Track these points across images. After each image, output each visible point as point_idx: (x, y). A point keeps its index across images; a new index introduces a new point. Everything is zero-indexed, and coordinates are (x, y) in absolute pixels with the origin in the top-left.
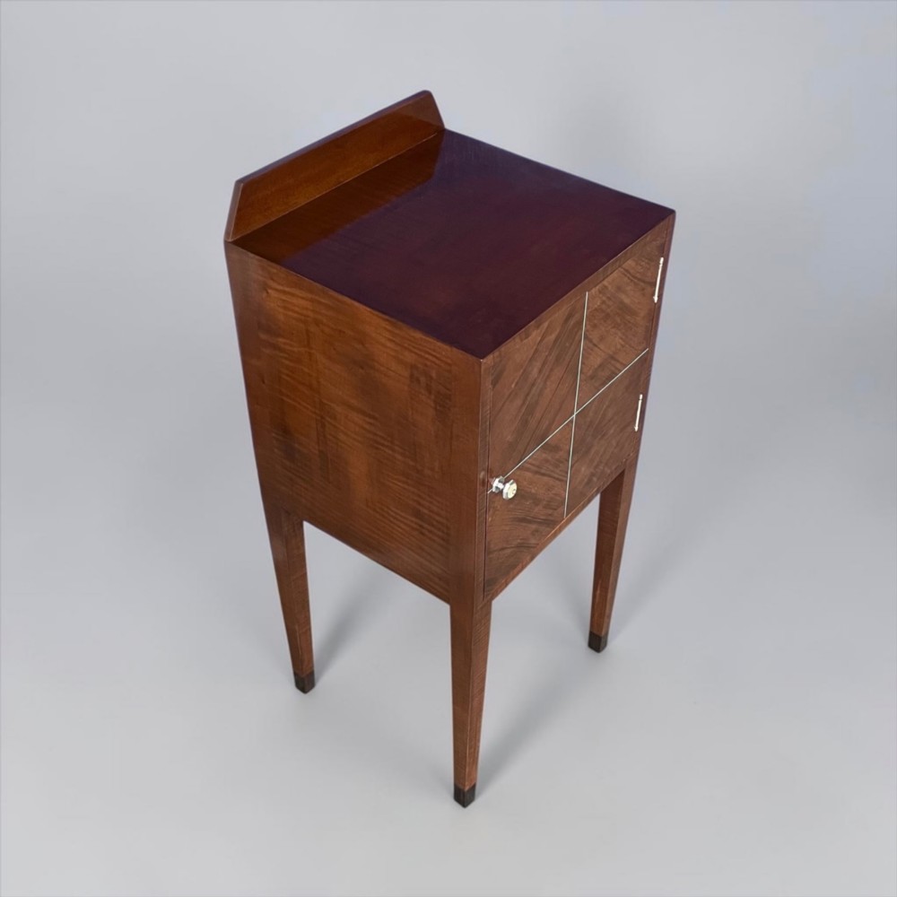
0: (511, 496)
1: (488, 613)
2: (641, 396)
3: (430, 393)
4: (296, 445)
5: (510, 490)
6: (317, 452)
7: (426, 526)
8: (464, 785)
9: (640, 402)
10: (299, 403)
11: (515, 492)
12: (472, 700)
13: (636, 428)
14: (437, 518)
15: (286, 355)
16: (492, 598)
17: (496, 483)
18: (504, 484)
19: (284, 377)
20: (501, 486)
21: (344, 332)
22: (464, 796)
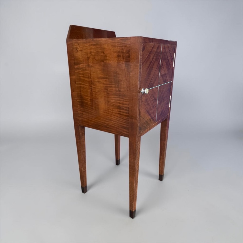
0: (147, 93)
1: (140, 140)
2: (170, 96)
3: (123, 59)
4: (84, 101)
5: (147, 91)
6: (90, 100)
7: (122, 111)
8: (133, 209)
9: (170, 98)
10: (85, 85)
11: (148, 91)
12: (136, 174)
13: (170, 106)
14: (125, 106)
15: (82, 70)
16: (141, 135)
17: (142, 91)
18: (145, 90)
19: (81, 78)
20: (144, 91)
21: (98, 52)
22: (132, 214)
